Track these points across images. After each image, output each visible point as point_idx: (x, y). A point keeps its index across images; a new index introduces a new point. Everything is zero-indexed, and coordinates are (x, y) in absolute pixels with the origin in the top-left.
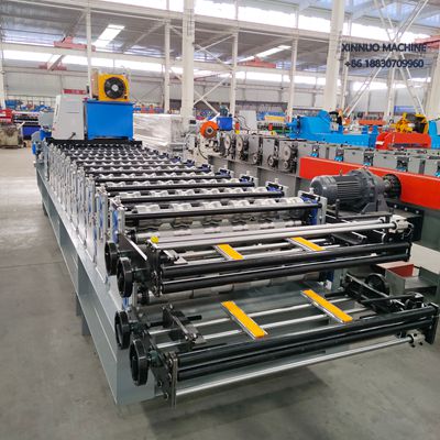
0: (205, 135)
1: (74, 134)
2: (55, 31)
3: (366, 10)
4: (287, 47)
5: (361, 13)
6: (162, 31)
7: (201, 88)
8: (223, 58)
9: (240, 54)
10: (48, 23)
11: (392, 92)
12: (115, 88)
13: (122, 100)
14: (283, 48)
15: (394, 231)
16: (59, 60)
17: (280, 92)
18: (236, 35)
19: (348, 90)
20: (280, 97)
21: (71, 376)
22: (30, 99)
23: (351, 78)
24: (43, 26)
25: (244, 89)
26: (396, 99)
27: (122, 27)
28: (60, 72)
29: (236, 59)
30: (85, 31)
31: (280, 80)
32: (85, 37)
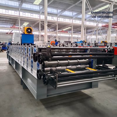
0: (52, 45)
1: (18, 42)
2: (10, 24)
3: (89, 18)
4: (70, 28)
5: (88, 19)
6: (38, 24)
7: (49, 38)
8: (54, 31)
9: (58, 29)
10: (9, 22)
11: (97, 38)
12: (29, 31)
13: (31, 34)
14: (69, 28)
15: (110, 50)
16: (12, 31)
17: (69, 39)
18: (57, 25)
19: (86, 38)
20: (69, 40)
21: (21, 98)
22: (3, 42)
23: (87, 35)
24: (7, 23)
25: (60, 38)
26: (98, 40)
27: (28, 23)
28: (11, 35)
29: (58, 31)
30: (18, 24)
31: (69, 36)
32: (18, 26)
